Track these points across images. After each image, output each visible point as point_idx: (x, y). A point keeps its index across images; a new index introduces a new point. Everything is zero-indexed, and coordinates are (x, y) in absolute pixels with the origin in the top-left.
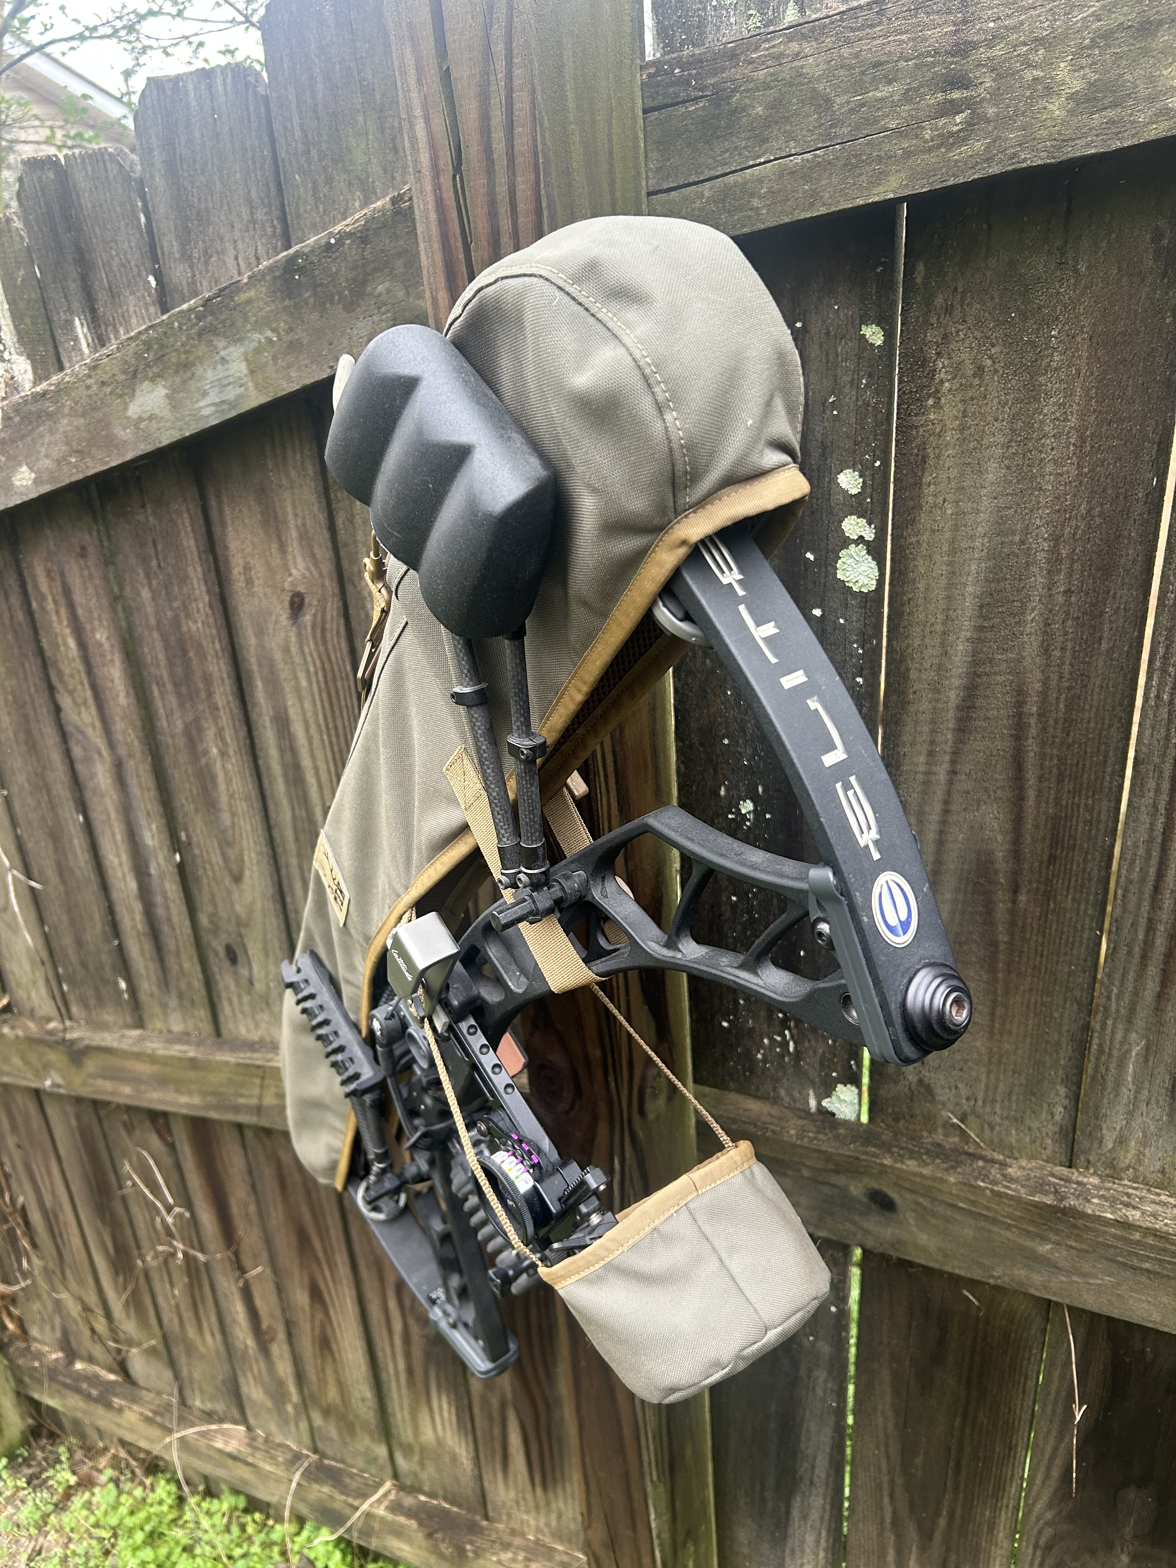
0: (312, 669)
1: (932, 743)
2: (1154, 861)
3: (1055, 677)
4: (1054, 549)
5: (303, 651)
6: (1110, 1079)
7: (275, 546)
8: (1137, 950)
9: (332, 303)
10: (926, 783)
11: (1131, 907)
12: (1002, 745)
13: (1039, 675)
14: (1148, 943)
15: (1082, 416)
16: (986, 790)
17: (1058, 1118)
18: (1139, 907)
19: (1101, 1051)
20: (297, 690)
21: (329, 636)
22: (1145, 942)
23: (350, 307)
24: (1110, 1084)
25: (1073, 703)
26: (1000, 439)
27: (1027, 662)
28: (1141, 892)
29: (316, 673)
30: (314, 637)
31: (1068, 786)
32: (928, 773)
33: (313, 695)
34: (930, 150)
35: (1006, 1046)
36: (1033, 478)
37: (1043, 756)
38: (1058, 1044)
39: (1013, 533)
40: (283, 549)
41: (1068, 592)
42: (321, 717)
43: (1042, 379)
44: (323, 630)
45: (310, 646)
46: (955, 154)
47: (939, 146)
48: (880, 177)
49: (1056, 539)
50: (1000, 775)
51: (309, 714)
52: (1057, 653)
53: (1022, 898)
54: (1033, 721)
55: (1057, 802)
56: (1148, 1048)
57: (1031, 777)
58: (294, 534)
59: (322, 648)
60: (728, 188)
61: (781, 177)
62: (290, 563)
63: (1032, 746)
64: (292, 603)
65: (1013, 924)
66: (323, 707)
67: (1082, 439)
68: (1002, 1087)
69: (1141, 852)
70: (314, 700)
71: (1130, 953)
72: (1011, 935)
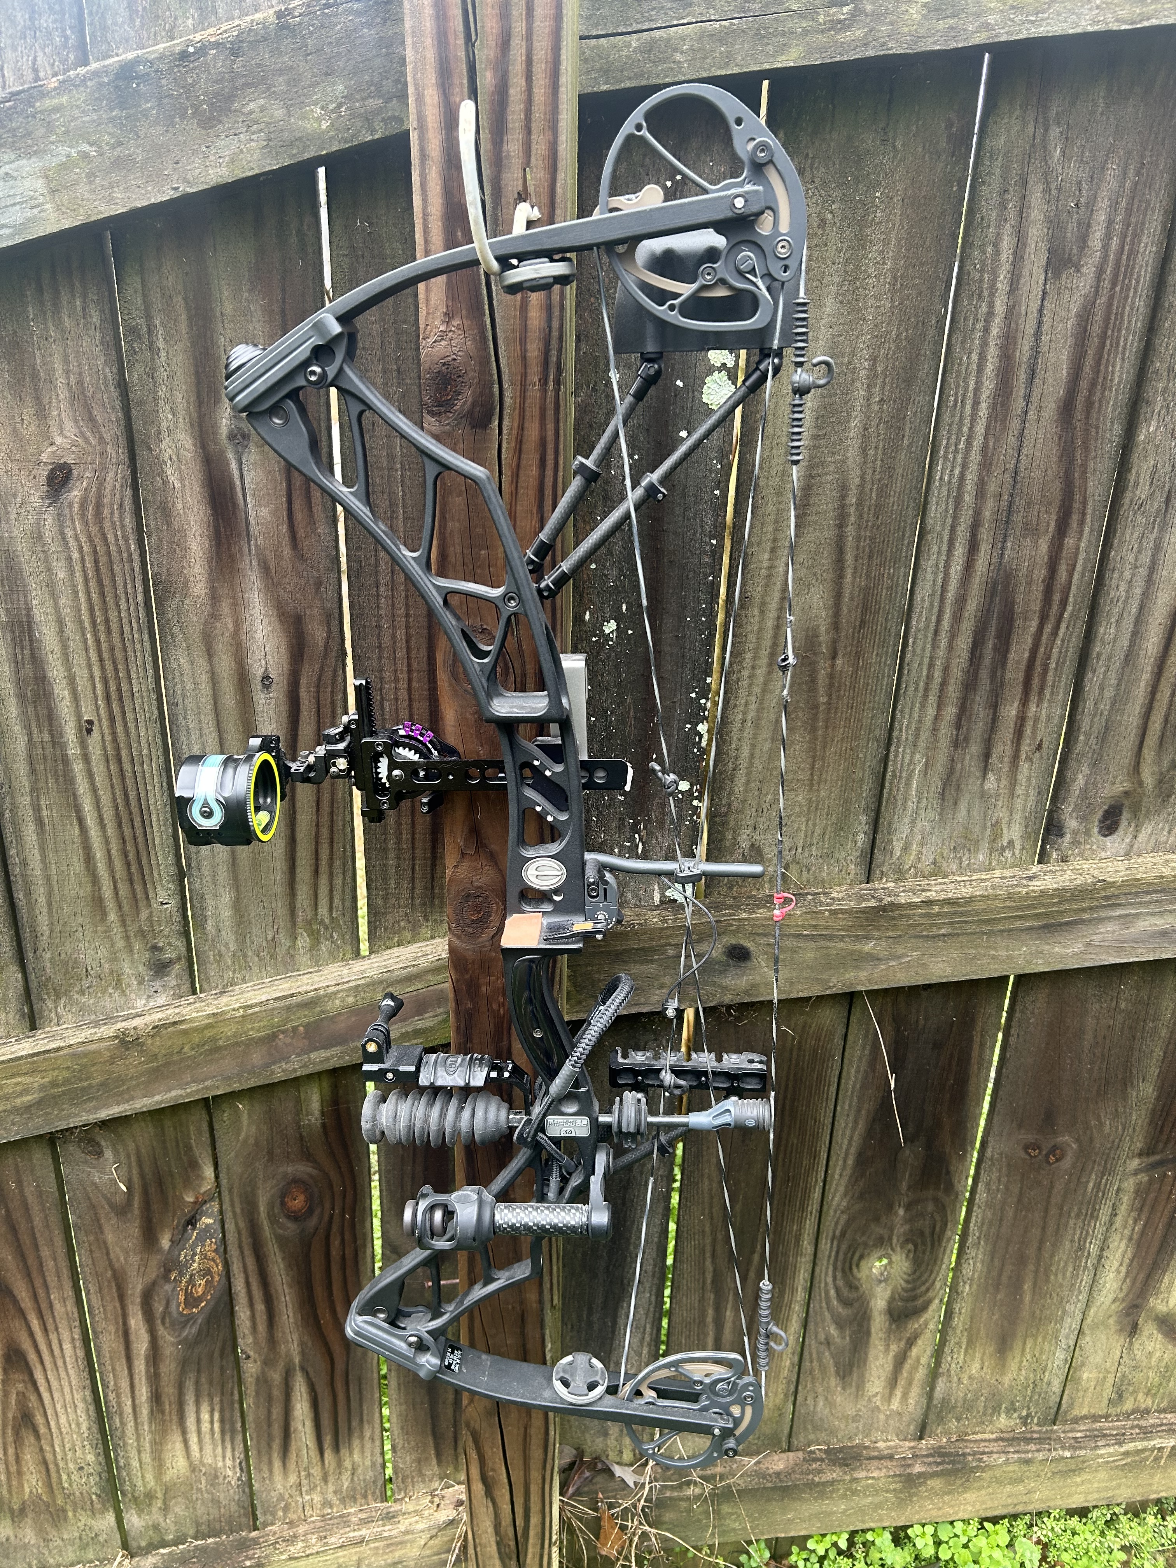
0: (76, 555)
1: (775, 540)
2: (935, 610)
3: (870, 471)
4: (873, 368)
5: (63, 535)
6: (900, 797)
7: (29, 412)
8: (922, 684)
9: (183, 117)
10: (769, 576)
11: (918, 651)
12: (829, 534)
13: (858, 472)
14: (930, 677)
15: (896, 260)
16: (815, 574)
17: (860, 844)
18: (923, 650)
19: (894, 776)
20: (50, 585)
21: (106, 512)
22: (928, 677)
23: (208, 122)
24: (900, 802)
25: (883, 493)
26: (836, 279)
27: (850, 462)
28: (926, 636)
29: (83, 560)
30: (83, 516)
31: (876, 561)
32: (770, 568)
33: (74, 587)
34: (823, 31)
35: (823, 793)
36: (859, 310)
37: (858, 538)
38: (862, 780)
39: (843, 355)
40: (42, 414)
41: (882, 401)
42: (84, 612)
43: (868, 231)
44: (99, 506)
45: (75, 528)
46: (841, 37)
47: (829, 30)
48: (783, 49)
49: (874, 359)
50: (826, 560)
51: (67, 611)
52: (872, 452)
53: (839, 662)
54: (852, 510)
55: (868, 576)
56: (927, 764)
57: (849, 558)
58: (63, 394)
59: (94, 530)
60: (653, 42)
61: (701, 38)
62: (54, 430)
63: (850, 530)
64: (50, 479)
65: (831, 685)
66: (89, 599)
67: (895, 278)
68: (818, 831)
69: (926, 604)
70: (76, 592)
71: (916, 689)
72: (830, 696)
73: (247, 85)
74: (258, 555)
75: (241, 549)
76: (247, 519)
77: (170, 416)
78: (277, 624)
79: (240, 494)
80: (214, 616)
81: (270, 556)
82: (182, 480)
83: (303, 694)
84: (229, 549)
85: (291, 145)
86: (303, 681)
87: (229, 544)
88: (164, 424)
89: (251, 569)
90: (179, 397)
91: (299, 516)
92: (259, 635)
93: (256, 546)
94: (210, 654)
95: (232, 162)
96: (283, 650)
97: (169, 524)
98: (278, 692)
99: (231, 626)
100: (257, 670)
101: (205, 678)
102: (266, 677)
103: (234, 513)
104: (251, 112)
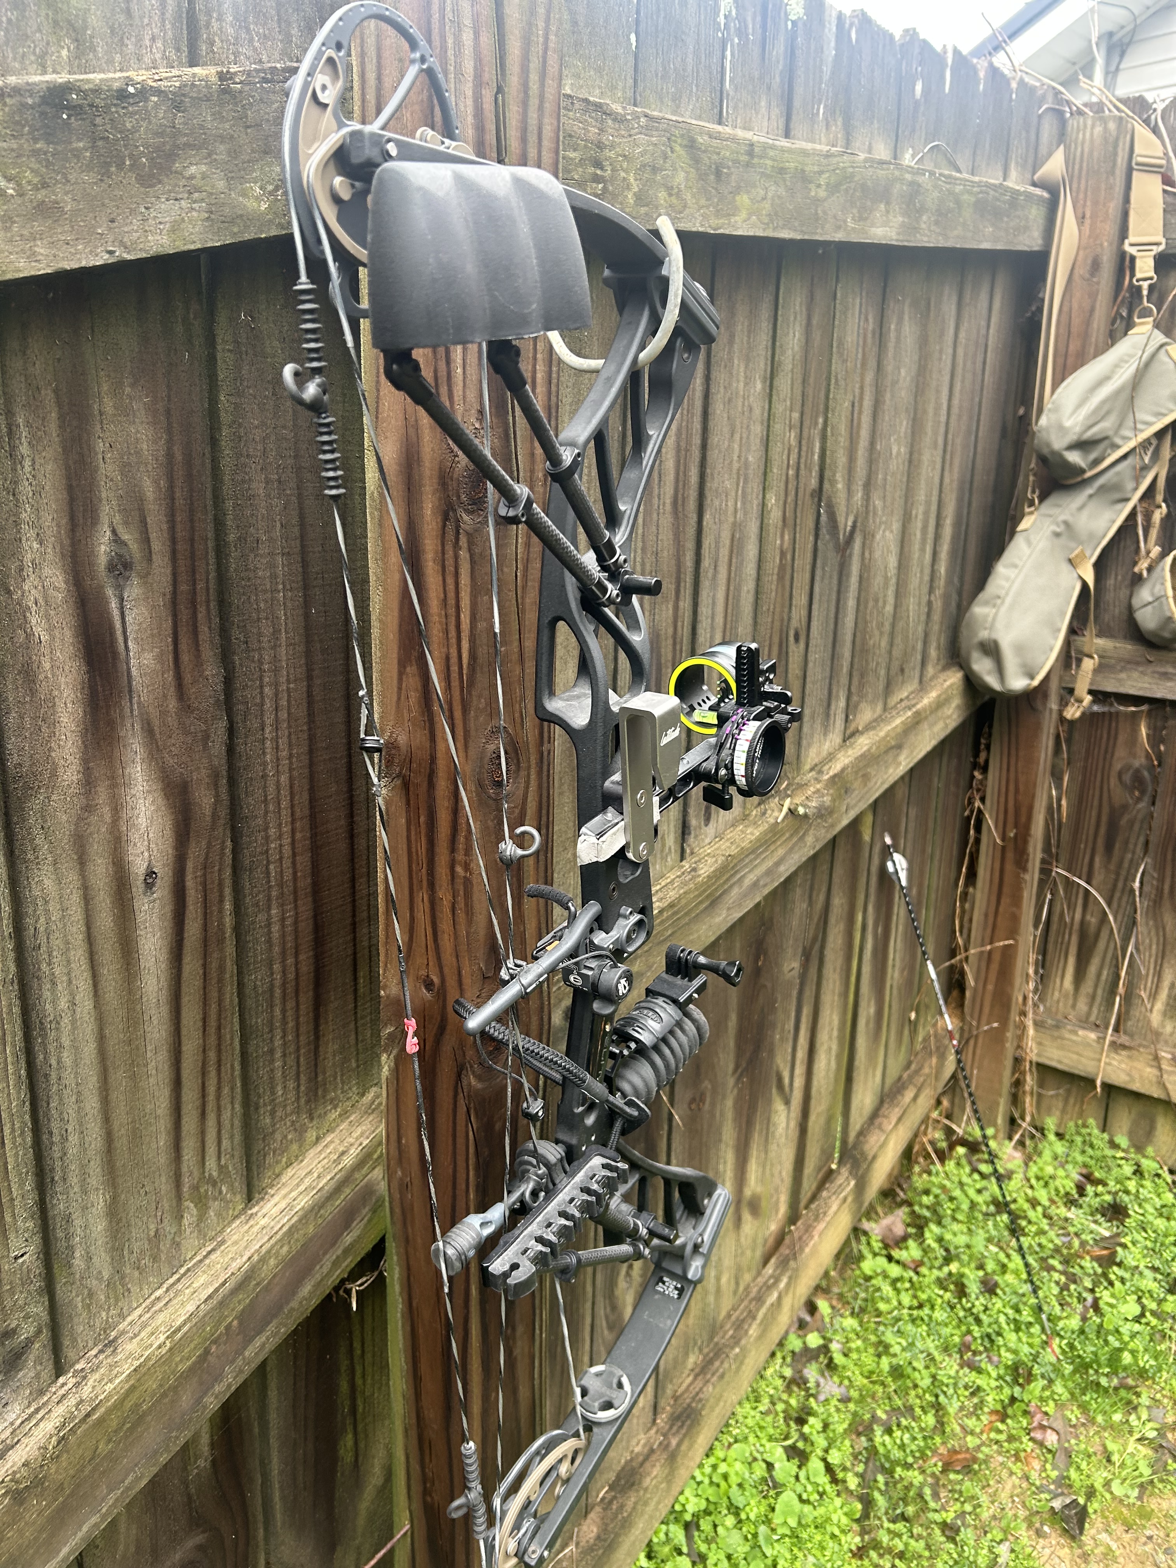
73: (187, 145)
74: (141, 714)
75: (122, 710)
76: (129, 669)
77: (36, 545)
78: (160, 801)
79: (120, 639)
80: (89, 808)
81: (154, 713)
82: (50, 630)
83: (190, 883)
84: (108, 713)
85: (232, 222)
86: (190, 865)
87: (108, 707)
88: (28, 557)
89: (133, 735)
90: (47, 520)
91: (185, 658)
92: (142, 821)
93: (139, 703)
94: (82, 861)
95: (173, 230)
96: (168, 832)
97: (33, 692)
98: (162, 891)
99: (108, 818)
100: (139, 867)
101: (75, 899)
102: (150, 873)
103: (114, 665)
104: (192, 177)
